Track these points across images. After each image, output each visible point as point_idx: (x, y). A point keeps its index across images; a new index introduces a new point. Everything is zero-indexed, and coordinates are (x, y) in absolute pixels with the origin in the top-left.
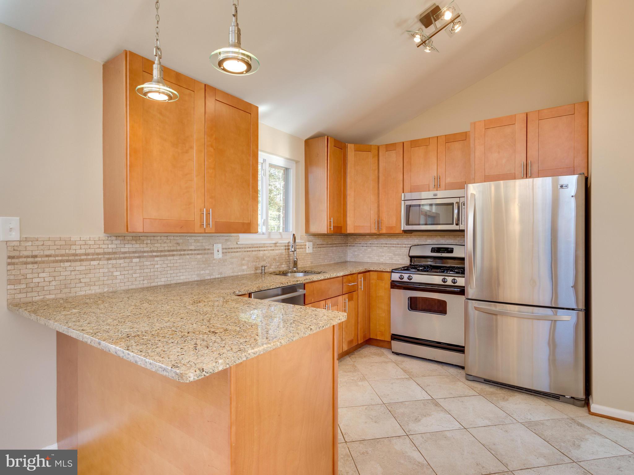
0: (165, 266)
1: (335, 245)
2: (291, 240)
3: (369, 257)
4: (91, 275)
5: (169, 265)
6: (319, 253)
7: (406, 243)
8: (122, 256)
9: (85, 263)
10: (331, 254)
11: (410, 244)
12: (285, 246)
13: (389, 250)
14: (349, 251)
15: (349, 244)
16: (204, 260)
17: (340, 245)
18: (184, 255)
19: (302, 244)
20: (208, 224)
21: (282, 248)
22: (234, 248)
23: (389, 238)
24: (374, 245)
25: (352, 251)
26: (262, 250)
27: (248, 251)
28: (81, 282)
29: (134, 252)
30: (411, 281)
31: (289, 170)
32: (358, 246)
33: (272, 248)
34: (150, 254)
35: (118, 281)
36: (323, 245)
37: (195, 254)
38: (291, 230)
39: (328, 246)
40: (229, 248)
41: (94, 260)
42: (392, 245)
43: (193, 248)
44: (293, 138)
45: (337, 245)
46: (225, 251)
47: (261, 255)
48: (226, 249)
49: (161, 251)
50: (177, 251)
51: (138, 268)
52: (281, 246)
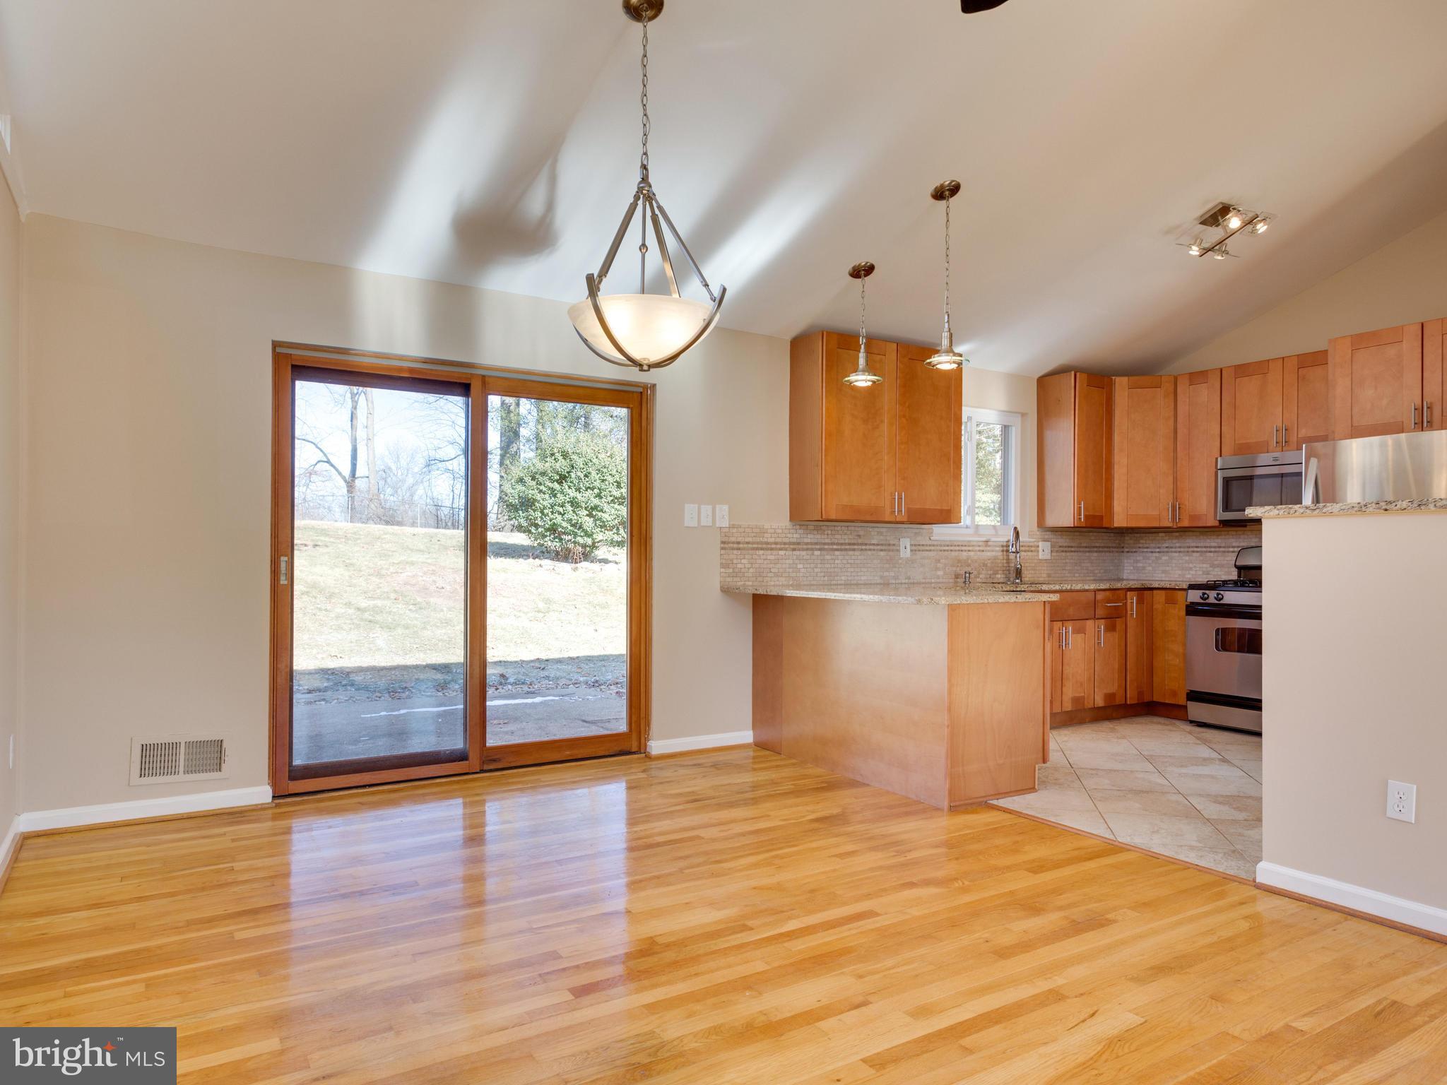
0: (845, 562)
1: (1095, 549)
2: (1011, 536)
3: (1164, 572)
4: (779, 566)
5: (850, 561)
6: (1064, 561)
7: (1234, 544)
8: (805, 547)
9: (775, 552)
10: (1089, 565)
11: (1238, 547)
12: (1003, 546)
13: (1201, 558)
14: (1125, 561)
15: (1127, 548)
16: (888, 558)
17: (1106, 549)
18: (866, 550)
19: (1031, 544)
20: (900, 511)
21: (998, 549)
22: (927, 545)
23: (1202, 537)
24: (1173, 550)
25: (1132, 561)
26: (965, 551)
27: (944, 551)
28: (771, 572)
29: (816, 544)
30: (1221, 602)
31: (1010, 429)
32: (1143, 552)
33: (981, 548)
34: (831, 547)
35: (801, 574)
36: (1072, 547)
37: (877, 550)
38: (1012, 523)
39: (1081, 549)
40: (919, 545)
41: (781, 549)
42: (1209, 549)
43: (874, 541)
44: (1014, 380)
45: (1101, 549)
46: (914, 548)
47: (965, 558)
48: (915, 545)
49: (842, 544)
50: (858, 544)
51: (819, 561)
52: (996, 546)
